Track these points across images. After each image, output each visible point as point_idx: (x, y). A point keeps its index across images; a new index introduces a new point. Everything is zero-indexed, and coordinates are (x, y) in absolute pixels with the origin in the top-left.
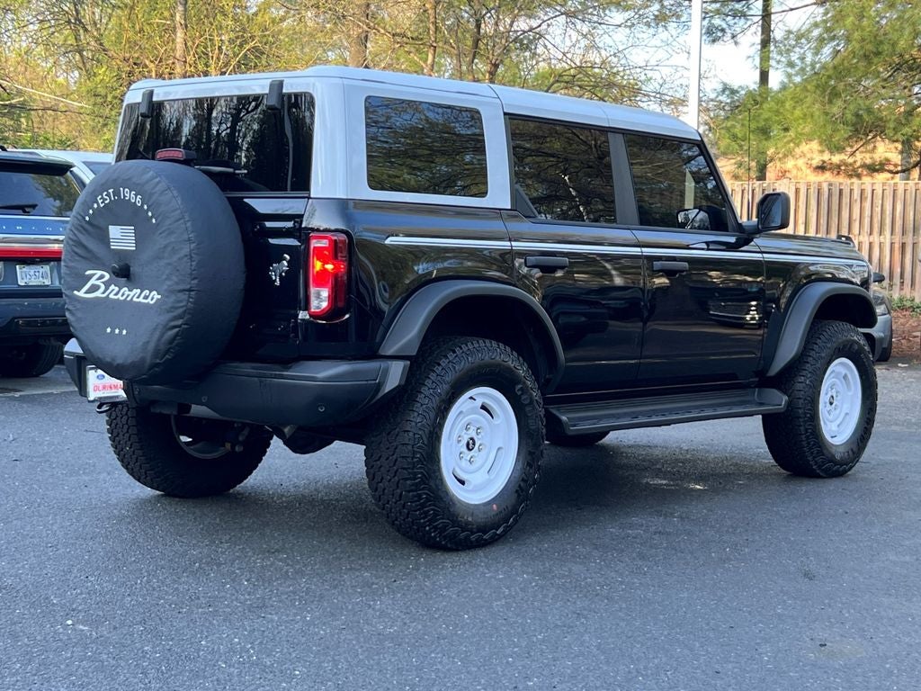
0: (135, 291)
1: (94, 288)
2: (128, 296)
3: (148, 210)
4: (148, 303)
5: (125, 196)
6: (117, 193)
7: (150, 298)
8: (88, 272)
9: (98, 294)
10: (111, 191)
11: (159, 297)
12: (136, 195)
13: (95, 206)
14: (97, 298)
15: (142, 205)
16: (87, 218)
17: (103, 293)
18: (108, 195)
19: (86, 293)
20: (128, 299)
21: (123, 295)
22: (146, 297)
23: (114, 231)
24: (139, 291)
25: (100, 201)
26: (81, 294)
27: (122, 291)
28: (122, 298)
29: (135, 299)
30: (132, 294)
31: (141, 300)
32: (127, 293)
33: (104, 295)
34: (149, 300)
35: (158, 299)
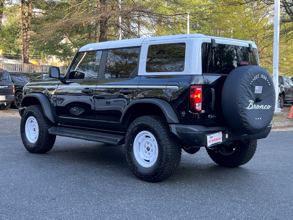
0: (262, 106)
1: (251, 106)
2: (259, 107)
3: (268, 81)
4: (267, 109)
5: (262, 77)
6: (260, 76)
7: (268, 107)
8: (250, 101)
9: (252, 108)
10: (258, 75)
11: (271, 107)
12: (265, 77)
13: (253, 80)
14: (252, 109)
15: (267, 80)
16: (251, 84)
17: (253, 107)
18: (257, 76)
19: (249, 108)
20: (260, 108)
21: (258, 107)
22: (266, 107)
23: (257, 88)
24: (263, 106)
25: (255, 78)
26: (248, 108)
27: (257, 106)
28: (258, 108)
29: (262, 108)
30: (261, 107)
31: (264, 108)
32: (259, 106)
33: (253, 108)
34: (267, 108)
35: (270, 107)
